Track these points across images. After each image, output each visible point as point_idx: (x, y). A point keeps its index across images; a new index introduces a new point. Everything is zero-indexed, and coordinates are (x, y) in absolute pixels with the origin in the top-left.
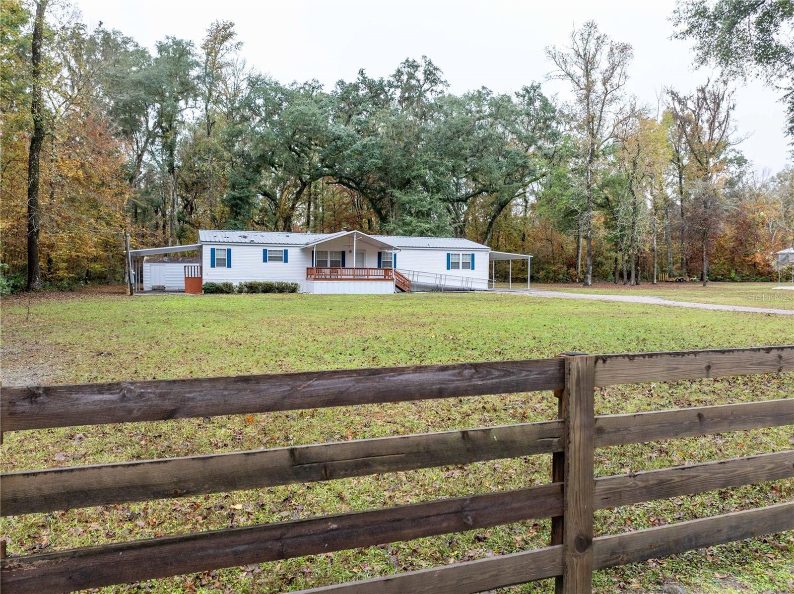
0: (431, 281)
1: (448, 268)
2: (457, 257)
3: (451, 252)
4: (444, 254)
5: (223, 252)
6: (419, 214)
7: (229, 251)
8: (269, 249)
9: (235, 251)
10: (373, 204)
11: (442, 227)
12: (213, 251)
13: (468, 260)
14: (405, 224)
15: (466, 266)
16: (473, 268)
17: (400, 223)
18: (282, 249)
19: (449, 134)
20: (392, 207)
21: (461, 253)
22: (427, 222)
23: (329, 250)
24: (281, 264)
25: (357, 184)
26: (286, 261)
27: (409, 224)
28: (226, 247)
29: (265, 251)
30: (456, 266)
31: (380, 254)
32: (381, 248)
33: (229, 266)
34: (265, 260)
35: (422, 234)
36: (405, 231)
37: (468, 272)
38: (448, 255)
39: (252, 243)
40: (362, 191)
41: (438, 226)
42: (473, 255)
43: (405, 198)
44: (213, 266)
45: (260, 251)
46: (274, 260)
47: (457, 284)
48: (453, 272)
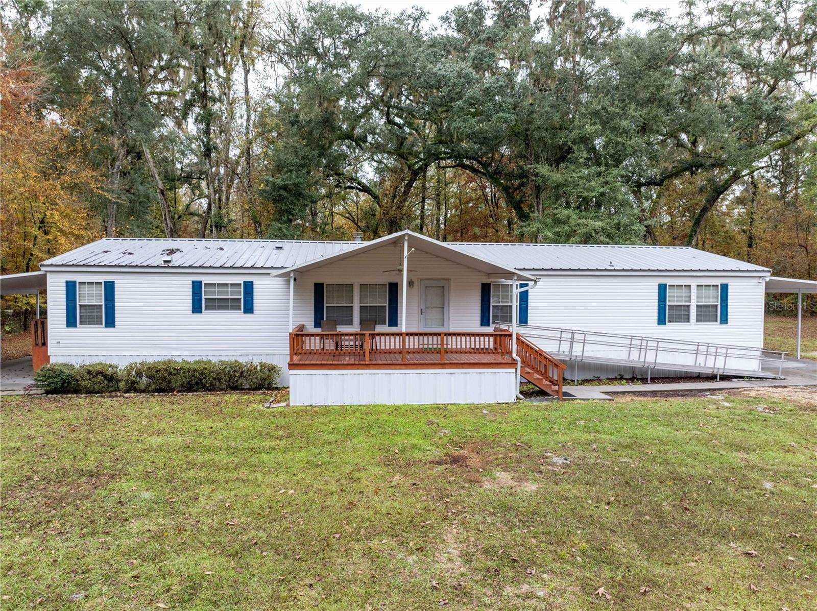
0: (617, 355)
1: (661, 321)
2: (684, 292)
3: (668, 282)
4: (651, 287)
5: (94, 290)
6: (584, 204)
7: (110, 288)
8: (206, 280)
9: (123, 285)
10: (508, 194)
11: (626, 226)
12: (71, 287)
13: (713, 299)
14: (558, 222)
15: (707, 314)
16: (724, 320)
17: (549, 221)
18: (240, 280)
19: (638, 64)
20: (538, 197)
21: (694, 283)
22: (597, 218)
23: (356, 282)
24: (237, 317)
25: (485, 166)
26: (249, 309)
27: (565, 222)
28: (102, 279)
29: (197, 286)
30: (680, 314)
31: (486, 290)
32: (489, 275)
33: (110, 322)
34: (197, 308)
35: (588, 239)
36: (558, 234)
37: (710, 332)
38: (662, 288)
39: (167, 268)
40: (494, 177)
41: (619, 224)
42: (725, 288)
43: (557, 177)
44: (71, 322)
45: (184, 286)
46: (220, 308)
47: (684, 361)
48: (673, 330)
